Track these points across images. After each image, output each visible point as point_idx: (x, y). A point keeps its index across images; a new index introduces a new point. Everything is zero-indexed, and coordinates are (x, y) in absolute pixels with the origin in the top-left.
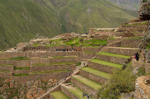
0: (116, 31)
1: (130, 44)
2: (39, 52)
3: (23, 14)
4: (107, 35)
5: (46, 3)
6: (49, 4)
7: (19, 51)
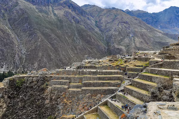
0: (157, 54)
1: (171, 66)
2: (89, 70)
3: (75, 38)
4: (149, 57)
5: (94, 29)
6: (97, 30)
7: (73, 69)
